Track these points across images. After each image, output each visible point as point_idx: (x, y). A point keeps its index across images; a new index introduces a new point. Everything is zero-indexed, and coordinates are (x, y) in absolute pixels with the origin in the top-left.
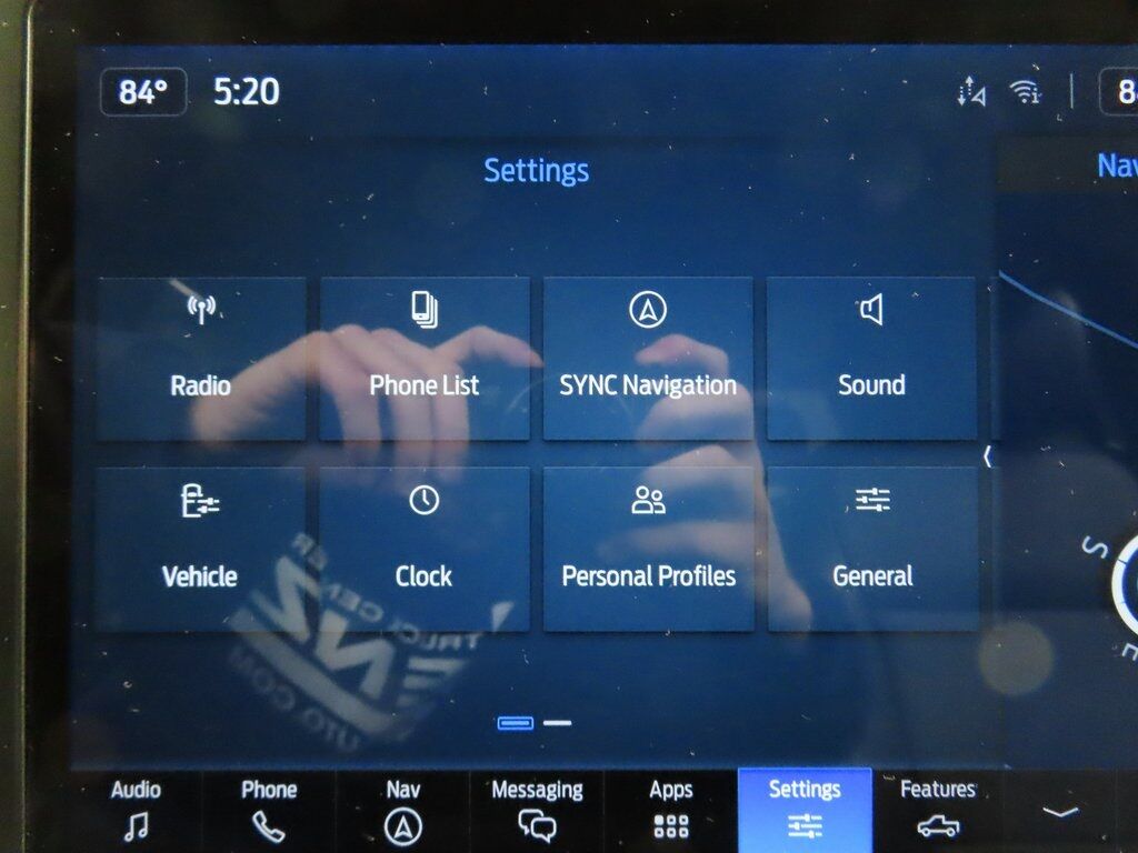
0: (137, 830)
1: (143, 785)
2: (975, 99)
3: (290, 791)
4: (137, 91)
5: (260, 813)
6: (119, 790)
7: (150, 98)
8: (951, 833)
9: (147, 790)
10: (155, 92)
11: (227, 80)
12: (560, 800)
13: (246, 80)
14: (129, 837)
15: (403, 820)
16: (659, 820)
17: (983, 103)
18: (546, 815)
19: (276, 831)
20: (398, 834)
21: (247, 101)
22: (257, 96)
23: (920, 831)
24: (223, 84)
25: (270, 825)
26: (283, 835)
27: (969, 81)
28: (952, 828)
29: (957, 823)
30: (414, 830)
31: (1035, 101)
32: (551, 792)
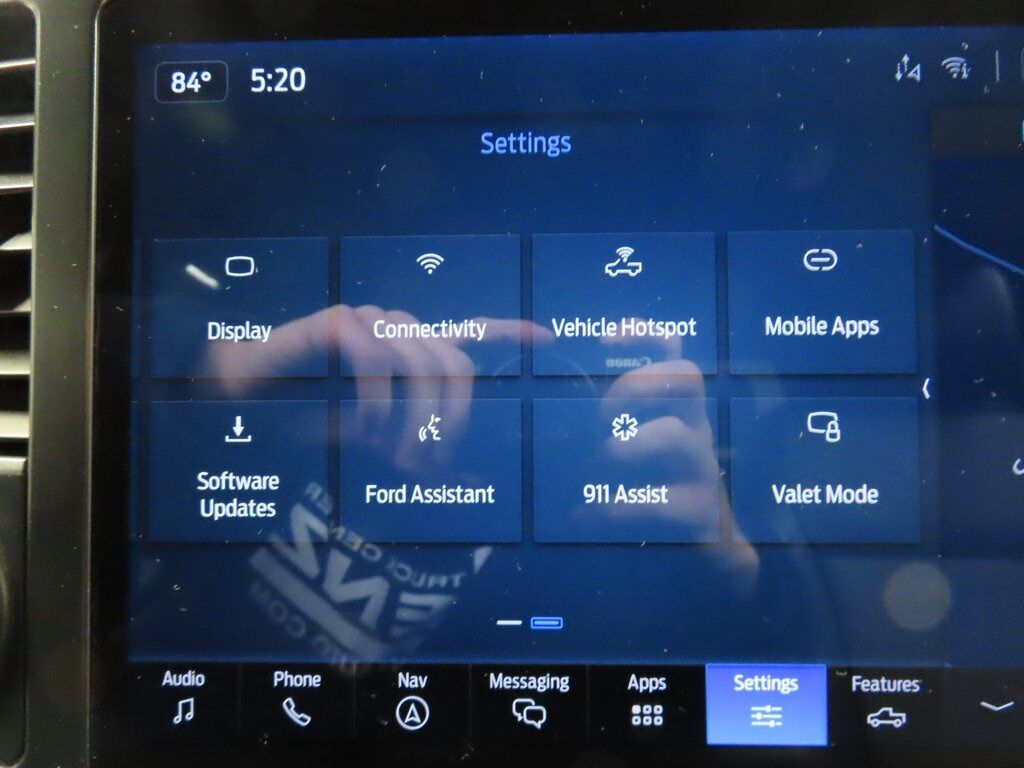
0: (184, 713)
1: (190, 674)
2: (911, 75)
3: (315, 681)
4: (186, 81)
5: (290, 699)
6: (169, 679)
7: (197, 87)
8: (897, 724)
9: (193, 679)
10: (201, 82)
11: (262, 71)
12: (548, 690)
13: (278, 70)
14: (177, 720)
15: (413, 707)
16: (636, 709)
17: (918, 77)
18: (537, 704)
19: (302, 715)
20: (407, 720)
21: (278, 88)
22: (287, 84)
24: (258, 74)
25: (298, 710)
26: (309, 719)
27: (906, 59)
28: (899, 720)
30: (422, 716)
31: (965, 75)
32: (542, 684)
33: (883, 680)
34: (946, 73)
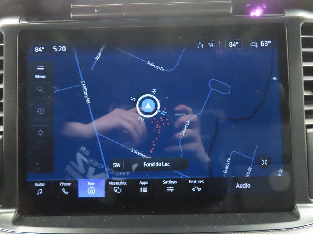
0: (40, 192)
1: (41, 183)
2: (201, 47)
3: (69, 184)
4: (38, 49)
5: (64, 189)
6: (36, 185)
7: (41, 51)
8: (199, 190)
9: (42, 185)
10: (42, 50)
11: (56, 47)
12: (122, 185)
13: (59, 47)
14: (38, 194)
15: (91, 190)
16: (141, 189)
17: (202, 47)
18: (119, 188)
19: (67, 192)
20: (90, 192)
21: (60, 51)
22: (61, 50)
23: (193, 190)
24: (55, 48)
25: (66, 191)
26: (68, 193)
27: (200, 43)
28: (199, 189)
29: (200, 188)
30: (94, 191)
31: (213, 47)
32: (120, 184)
33: (196, 181)
34: (209, 46)
